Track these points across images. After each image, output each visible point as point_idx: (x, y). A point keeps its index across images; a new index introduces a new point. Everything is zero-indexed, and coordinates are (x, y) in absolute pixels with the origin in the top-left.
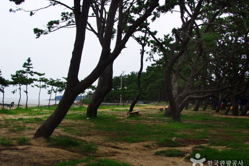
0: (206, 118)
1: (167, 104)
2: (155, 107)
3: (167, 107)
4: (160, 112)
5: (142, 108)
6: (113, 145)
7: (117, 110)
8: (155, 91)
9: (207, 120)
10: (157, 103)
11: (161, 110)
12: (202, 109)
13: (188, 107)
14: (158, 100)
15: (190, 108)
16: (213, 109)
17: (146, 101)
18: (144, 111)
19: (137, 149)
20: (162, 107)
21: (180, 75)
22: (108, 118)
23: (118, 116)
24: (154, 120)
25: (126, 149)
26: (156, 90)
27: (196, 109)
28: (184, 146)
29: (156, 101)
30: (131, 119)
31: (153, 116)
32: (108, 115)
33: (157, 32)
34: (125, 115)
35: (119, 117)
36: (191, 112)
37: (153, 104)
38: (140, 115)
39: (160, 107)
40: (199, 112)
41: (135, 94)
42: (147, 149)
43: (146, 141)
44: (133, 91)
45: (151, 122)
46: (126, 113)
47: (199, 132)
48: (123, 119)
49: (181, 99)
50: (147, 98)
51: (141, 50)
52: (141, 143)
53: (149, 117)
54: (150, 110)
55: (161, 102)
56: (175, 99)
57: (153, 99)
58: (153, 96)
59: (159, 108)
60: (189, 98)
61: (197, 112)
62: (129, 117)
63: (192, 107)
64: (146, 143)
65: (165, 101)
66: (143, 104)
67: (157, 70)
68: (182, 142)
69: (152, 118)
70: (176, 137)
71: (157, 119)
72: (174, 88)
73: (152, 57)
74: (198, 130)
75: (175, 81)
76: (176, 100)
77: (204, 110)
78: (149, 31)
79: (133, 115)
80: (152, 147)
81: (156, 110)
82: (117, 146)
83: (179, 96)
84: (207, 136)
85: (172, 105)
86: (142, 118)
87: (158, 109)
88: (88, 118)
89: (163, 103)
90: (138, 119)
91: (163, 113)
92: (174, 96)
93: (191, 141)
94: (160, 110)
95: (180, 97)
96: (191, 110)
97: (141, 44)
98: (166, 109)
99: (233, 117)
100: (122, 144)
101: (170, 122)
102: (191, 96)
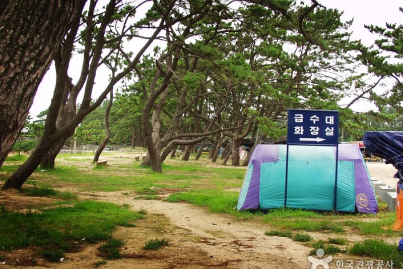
0: (195, 168)
1: (145, 151)
2: (128, 155)
3: (145, 154)
4: (135, 163)
5: (110, 156)
6: (91, 193)
7: (73, 160)
8: (127, 130)
9: (196, 171)
10: (130, 150)
11: (137, 159)
12: (194, 158)
13: (176, 154)
14: (131, 145)
15: (179, 156)
16: (210, 158)
17: (111, 146)
18: (113, 161)
19: (115, 196)
20: (138, 155)
21: (164, 110)
22: (68, 170)
23: (80, 167)
24: (128, 172)
25: (104, 196)
26: (129, 129)
27: (186, 158)
28: (163, 194)
29: (128, 145)
30: (99, 171)
31: (126, 168)
32: (67, 167)
33: (133, 53)
34: (89, 167)
35: (81, 169)
36: (179, 161)
37: (124, 151)
38: (108, 166)
39: (134, 155)
40: (189, 161)
41: (97, 136)
42: (126, 196)
43: (123, 190)
44: (95, 132)
45: (125, 174)
46: (88, 163)
47: (181, 182)
48: (89, 171)
49: (163, 144)
50: (113, 142)
51: (110, 75)
52: (119, 192)
53: (122, 169)
54: (121, 159)
55: (136, 148)
56: (156, 144)
57: (124, 142)
58: (122, 138)
59: (134, 157)
60: (173, 144)
61: (186, 162)
62: (96, 168)
63: (180, 156)
64: (124, 192)
65: (143, 147)
66: (108, 150)
67: (131, 103)
68: (161, 191)
69: (126, 169)
70: (154, 186)
71: (132, 170)
72: (154, 130)
73: (125, 85)
74: (181, 181)
75: (156, 121)
76: (156, 146)
77: (197, 158)
78: (122, 52)
79: (99, 166)
80: (130, 195)
81: (129, 159)
82: (95, 194)
83: (160, 140)
84: (189, 185)
85: (152, 153)
86: (112, 169)
87: (132, 158)
88: (43, 170)
89: (139, 149)
90: (107, 171)
91: (140, 163)
92: (154, 141)
93: (170, 190)
94: (134, 160)
95: (161, 142)
96: (179, 160)
97: (111, 68)
98: (144, 158)
99: (233, 167)
100: (100, 193)
101: (148, 173)
102: (176, 140)
